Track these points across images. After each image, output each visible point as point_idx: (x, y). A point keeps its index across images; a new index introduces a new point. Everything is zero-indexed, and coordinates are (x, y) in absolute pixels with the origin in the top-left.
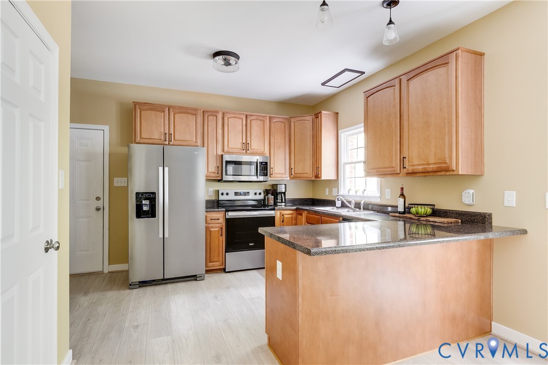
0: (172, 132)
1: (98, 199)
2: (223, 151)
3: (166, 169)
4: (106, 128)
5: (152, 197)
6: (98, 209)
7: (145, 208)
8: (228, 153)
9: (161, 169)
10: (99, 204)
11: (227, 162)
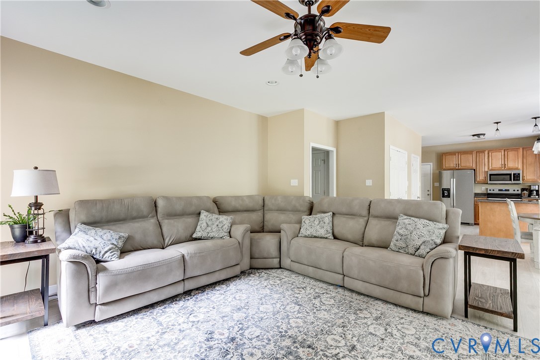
0: (460, 163)
1: (428, 191)
2: (489, 169)
3: (454, 179)
4: (431, 164)
5: (448, 190)
6: (428, 195)
7: (446, 194)
8: (492, 170)
9: (452, 180)
10: (429, 193)
11: (490, 175)
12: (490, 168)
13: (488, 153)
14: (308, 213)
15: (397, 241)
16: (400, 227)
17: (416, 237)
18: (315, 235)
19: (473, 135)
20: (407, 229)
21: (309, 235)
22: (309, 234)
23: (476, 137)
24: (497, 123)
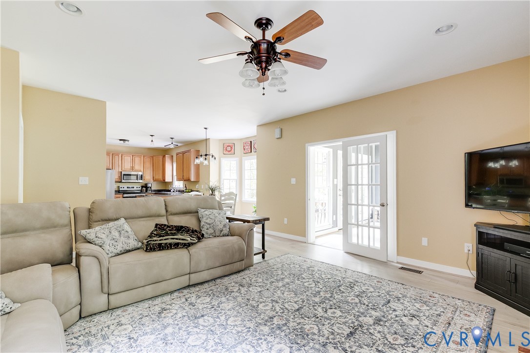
11: (124, 175)
12: (123, 169)
13: (122, 157)
14: (87, 227)
15: (207, 229)
16: (204, 218)
17: (219, 223)
18: (128, 248)
19: (120, 140)
20: (211, 219)
21: (121, 251)
22: (121, 249)
23: (122, 142)
24: (152, 136)
